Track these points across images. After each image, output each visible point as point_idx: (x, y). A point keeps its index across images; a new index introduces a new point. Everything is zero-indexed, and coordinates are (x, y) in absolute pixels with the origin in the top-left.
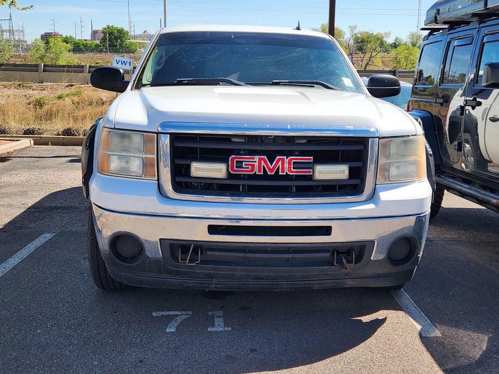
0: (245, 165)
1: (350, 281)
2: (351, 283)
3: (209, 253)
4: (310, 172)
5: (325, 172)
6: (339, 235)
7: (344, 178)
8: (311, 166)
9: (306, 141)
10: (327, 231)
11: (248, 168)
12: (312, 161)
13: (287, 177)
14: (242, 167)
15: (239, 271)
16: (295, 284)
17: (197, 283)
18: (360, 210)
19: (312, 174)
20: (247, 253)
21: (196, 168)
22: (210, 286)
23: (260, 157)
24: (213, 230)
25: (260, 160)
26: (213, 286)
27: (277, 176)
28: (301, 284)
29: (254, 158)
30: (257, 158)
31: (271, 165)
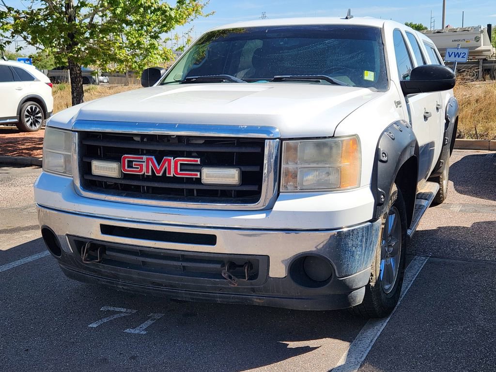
0: (135, 165)
1: (257, 299)
2: (258, 301)
3: (107, 253)
4: (197, 175)
5: (212, 176)
6: (225, 246)
7: (234, 183)
8: (197, 168)
9: (204, 141)
10: (211, 240)
11: (138, 168)
12: (199, 163)
13: (174, 180)
14: (132, 167)
15: (135, 274)
16: (194, 295)
17: (107, 282)
18: (246, 220)
19: (199, 176)
20: (140, 256)
21: (96, 166)
22: (118, 286)
23: (147, 157)
24: (106, 229)
25: (148, 160)
26: (121, 287)
27: (164, 178)
28: (200, 296)
29: (142, 158)
30: (145, 157)
31: (159, 165)
